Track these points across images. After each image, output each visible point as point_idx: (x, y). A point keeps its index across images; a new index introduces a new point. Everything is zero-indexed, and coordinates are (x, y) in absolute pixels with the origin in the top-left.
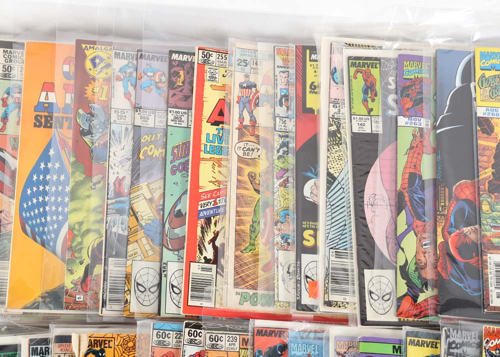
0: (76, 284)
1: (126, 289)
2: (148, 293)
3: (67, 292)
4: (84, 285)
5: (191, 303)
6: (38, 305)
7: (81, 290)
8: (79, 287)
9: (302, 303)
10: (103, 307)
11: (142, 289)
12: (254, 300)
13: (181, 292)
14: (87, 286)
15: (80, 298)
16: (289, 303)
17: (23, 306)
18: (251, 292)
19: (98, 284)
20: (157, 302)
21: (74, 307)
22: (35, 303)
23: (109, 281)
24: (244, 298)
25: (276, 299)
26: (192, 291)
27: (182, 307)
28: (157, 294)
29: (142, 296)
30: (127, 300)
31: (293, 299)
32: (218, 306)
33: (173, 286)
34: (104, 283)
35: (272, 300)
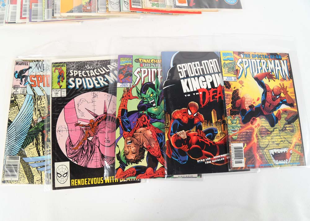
0: (86, 3)
1: (107, 3)
2: (115, 5)
3: (83, 6)
4: (90, 3)
5: (133, 6)
6: (73, 11)
7: (89, 5)
8: (88, 4)
9: (177, 5)
10: (98, 10)
11: (113, 4)
12: (158, 5)
13: (128, 3)
14: (91, 4)
15: (89, 8)
16: (171, 6)
17: (67, 11)
18: (156, 3)
19: (95, 3)
20: (119, 8)
21: (87, 11)
22: (71, 11)
23: (99, 2)
24: (153, 5)
25: (166, 5)
26: (133, 2)
27: (129, 8)
28: (119, 5)
29: (113, 6)
30: (107, 7)
31: (172, 5)
32: (143, 7)
33: (125, 2)
34: (97, 2)
35: (165, 5)
